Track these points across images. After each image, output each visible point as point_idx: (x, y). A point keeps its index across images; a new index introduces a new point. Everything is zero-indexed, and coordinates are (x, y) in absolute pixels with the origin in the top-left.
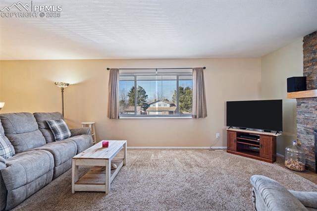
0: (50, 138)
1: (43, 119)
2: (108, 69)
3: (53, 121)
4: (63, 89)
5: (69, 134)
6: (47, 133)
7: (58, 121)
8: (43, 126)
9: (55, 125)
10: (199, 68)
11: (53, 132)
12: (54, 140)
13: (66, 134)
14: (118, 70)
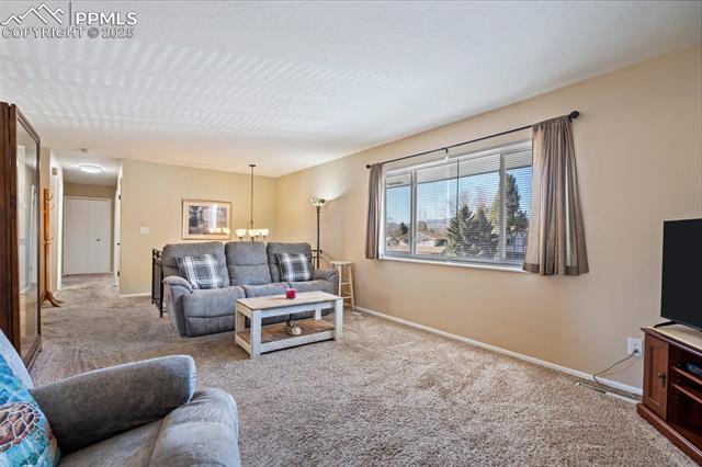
0: (276, 277)
1: (274, 251)
2: (368, 167)
3: (286, 255)
4: (318, 208)
5: (307, 275)
6: (275, 269)
7: (293, 255)
8: (273, 260)
9: (287, 260)
10: (553, 120)
11: (282, 269)
12: (281, 281)
13: (299, 275)
14: (380, 165)
